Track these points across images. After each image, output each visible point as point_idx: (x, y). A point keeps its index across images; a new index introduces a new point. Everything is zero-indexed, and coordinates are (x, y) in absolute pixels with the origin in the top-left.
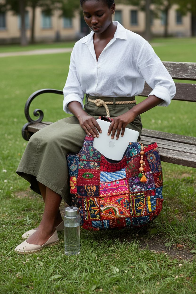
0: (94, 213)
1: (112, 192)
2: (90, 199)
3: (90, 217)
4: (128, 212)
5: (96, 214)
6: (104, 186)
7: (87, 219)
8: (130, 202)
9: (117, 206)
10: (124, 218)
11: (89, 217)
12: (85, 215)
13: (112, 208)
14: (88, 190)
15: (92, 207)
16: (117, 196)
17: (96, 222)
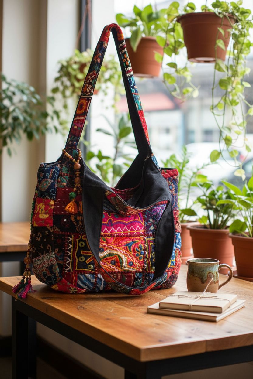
0: (85, 261)
1: (121, 229)
2: (79, 237)
3: (76, 268)
4: (140, 264)
5: (88, 263)
6: (110, 217)
7: (69, 271)
8: (145, 250)
9: (125, 252)
10: (134, 273)
11: (73, 267)
12: (67, 264)
13: (117, 254)
14: (78, 222)
15: (82, 251)
16: (127, 236)
17: (85, 276)
